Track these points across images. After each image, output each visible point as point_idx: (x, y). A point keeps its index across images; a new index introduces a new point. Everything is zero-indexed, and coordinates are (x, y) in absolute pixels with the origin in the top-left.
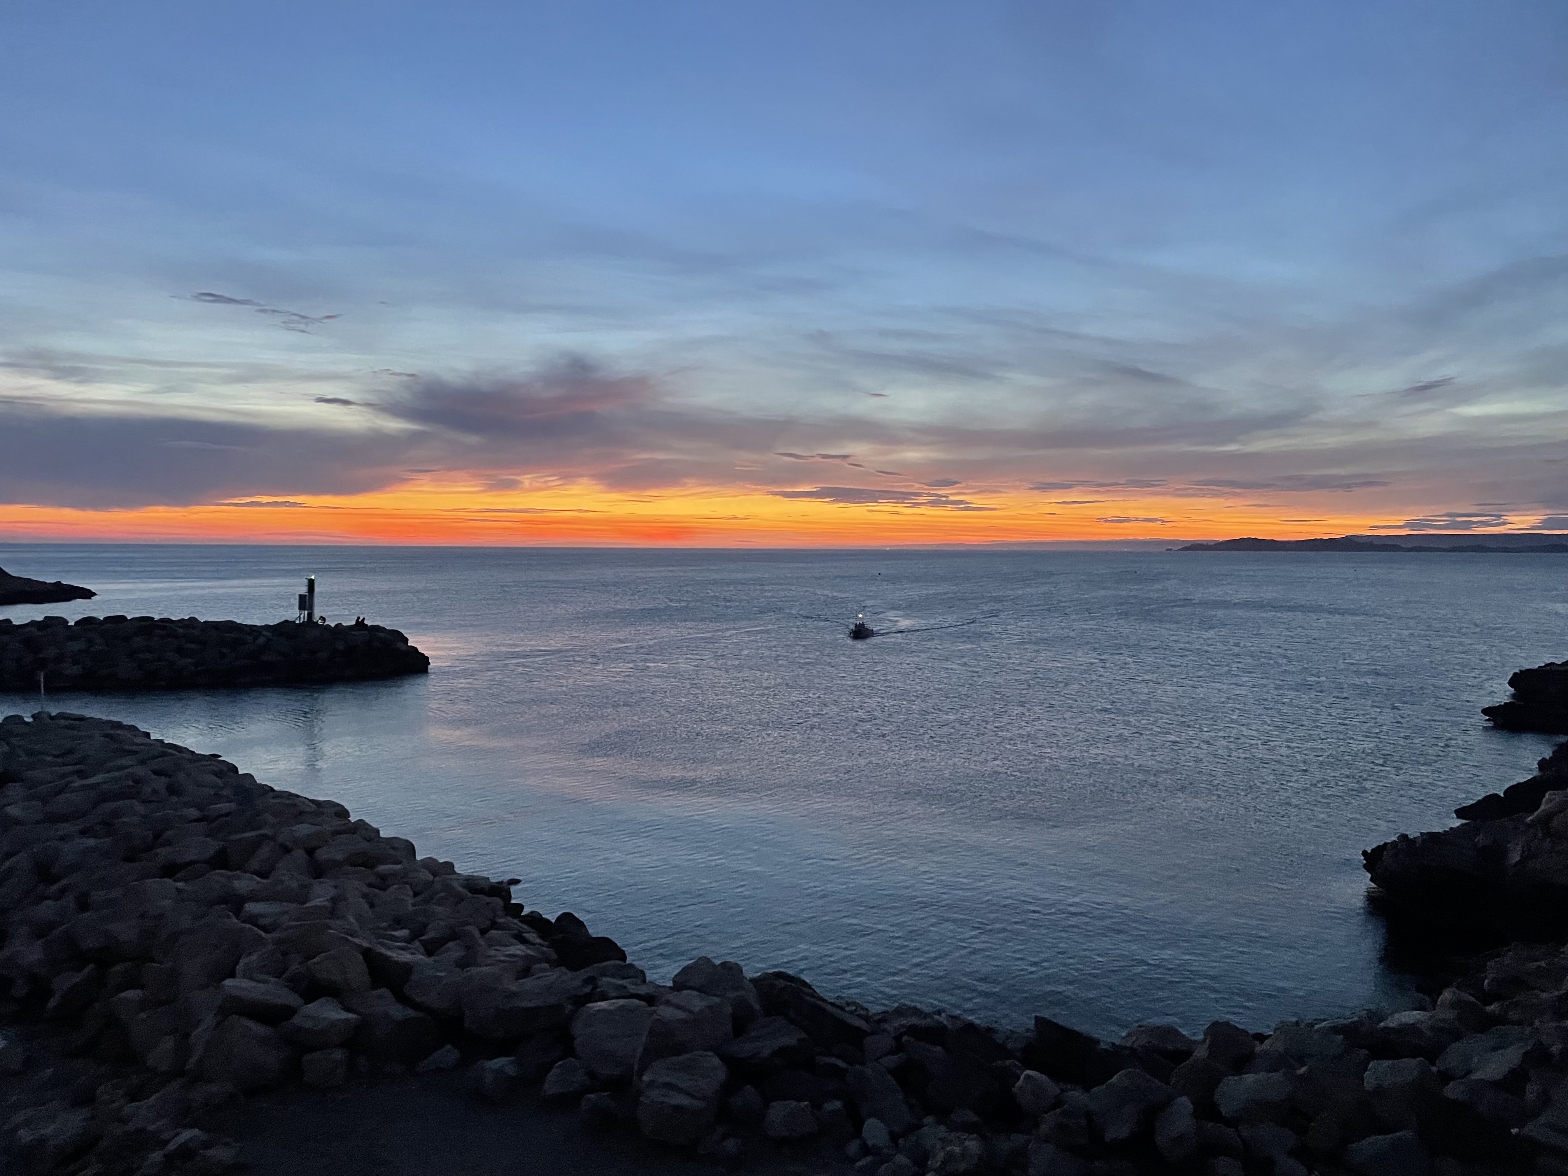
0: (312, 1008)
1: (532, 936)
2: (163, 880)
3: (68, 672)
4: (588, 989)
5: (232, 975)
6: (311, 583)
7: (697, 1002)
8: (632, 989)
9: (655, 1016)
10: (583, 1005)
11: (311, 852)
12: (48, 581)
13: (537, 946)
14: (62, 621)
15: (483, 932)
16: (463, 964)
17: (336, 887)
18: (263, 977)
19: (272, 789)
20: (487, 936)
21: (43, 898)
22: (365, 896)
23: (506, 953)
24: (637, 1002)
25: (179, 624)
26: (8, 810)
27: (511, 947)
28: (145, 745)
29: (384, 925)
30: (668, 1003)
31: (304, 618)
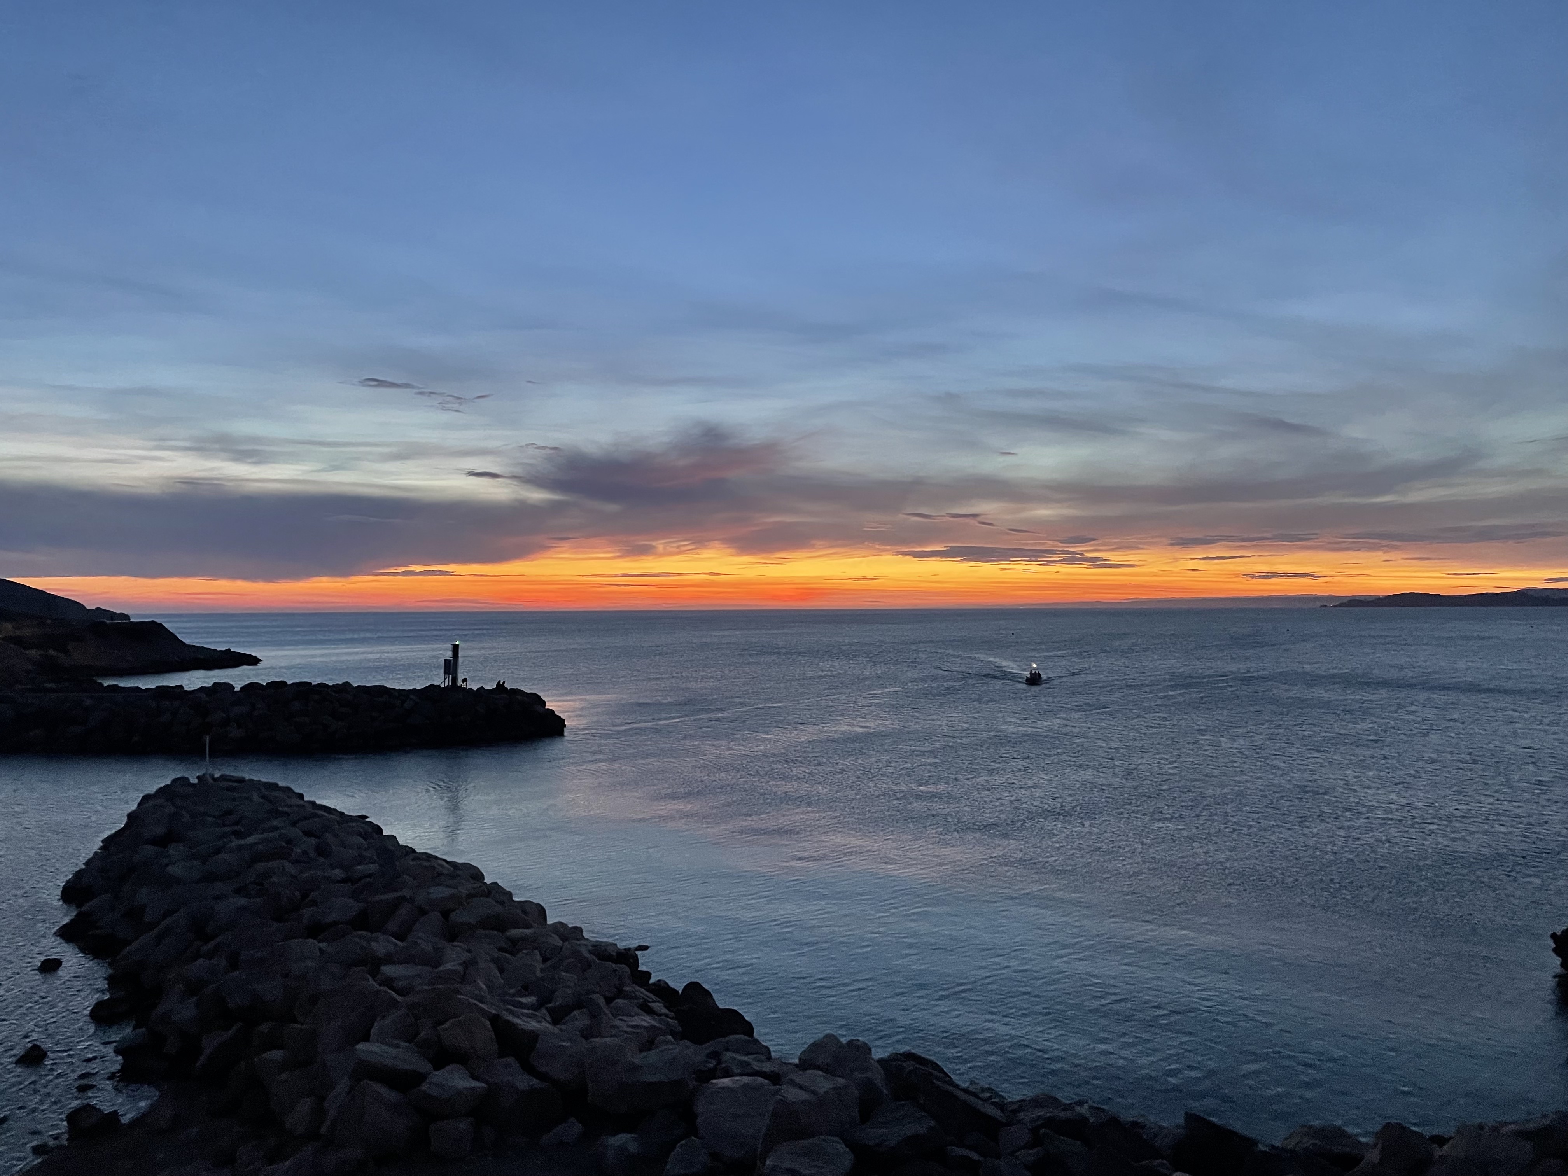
0: (438, 1076)
1: (658, 1007)
2: (307, 940)
3: (232, 735)
4: (712, 1064)
5: (366, 1038)
6: (456, 648)
7: (824, 1084)
8: (756, 1066)
9: (779, 1097)
10: (708, 1080)
11: (446, 914)
12: (218, 649)
13: (663, 1017)
14: (229, 687)
15: (609, 1000)
16: (587, 1034)
17: (469, 951)
18: (394, 1042)
19: (413, 851)
20: (612, 1005)
21: (197, 956)
22: (495, 961)
23: (631, 1023)
24: (760, 1080)
25: (334, 689)
26: (170, 869)
27: (636, 1018)
28: (298, 806)
29: (512, 991)
30: (792, 1083)
31: (448, 682)
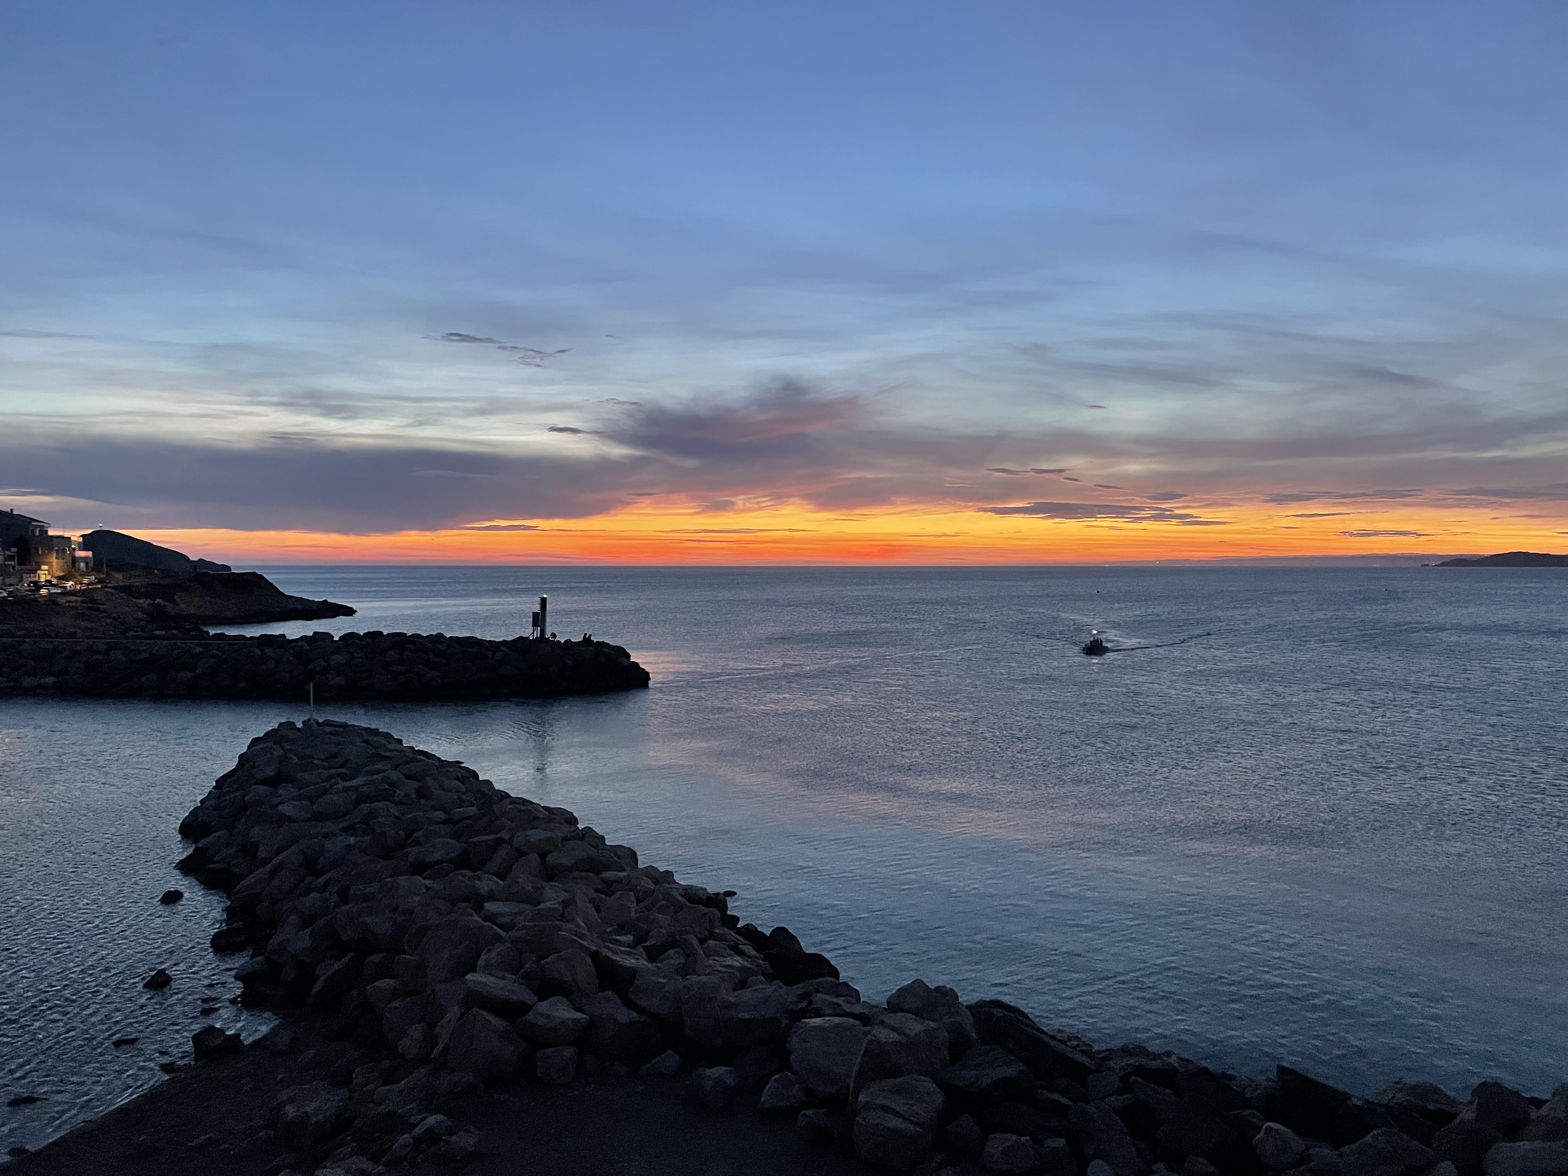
0: (543, 1006)
1: (748, 949)
2: (413, 877)
3: (332, 683)
4: (803, 1004)
5: (473, 969)
6: (544, 601)
7: (915, 1027)
8: (847, 1008)
9: (870, 1037)
10: (799, 1020)
11: (543, 856)
12: (316, 600)
13: (753, 958)
14: (328, 636)
15: (702, 941)
16: (683, 971)
17: (566, 891)
18: (500, 974)
19: (508, 796)
20: (706, 945)
21: (309, 890)
22: (592, 901)
23: (724, 963)
24: (851, 1020)
25: (428, 640)
26: (280, 807)
27: (729, 958)
28: (397, 750)
29: (609, 929)
30: (882, 1023)
31: (537, 634)
